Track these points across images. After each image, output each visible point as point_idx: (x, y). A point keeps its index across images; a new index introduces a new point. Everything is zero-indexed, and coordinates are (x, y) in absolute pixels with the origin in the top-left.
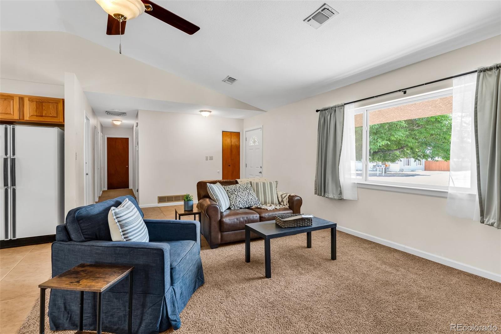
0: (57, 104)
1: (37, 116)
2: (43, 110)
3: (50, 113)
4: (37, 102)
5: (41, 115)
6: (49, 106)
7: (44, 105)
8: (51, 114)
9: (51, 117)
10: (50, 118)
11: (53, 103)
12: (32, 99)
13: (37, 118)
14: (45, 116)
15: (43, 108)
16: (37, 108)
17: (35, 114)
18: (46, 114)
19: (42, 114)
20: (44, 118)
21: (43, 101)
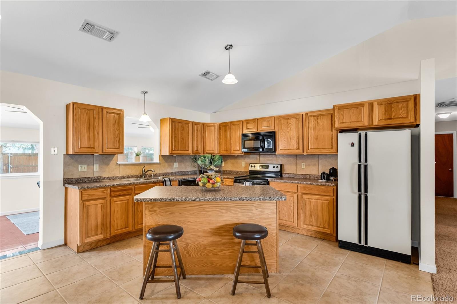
0: (407, 102)
1: (385, 119)
2: (391, 112)
3: (399, 113)
4: (385, 104)
5: (390, 118)
6: (399, 106)
7: (393, 106)
8: (400, 115)
9: (401, 118)
10: (399, 119)
11: (403, 102)
12: (380, 103)
13: (386, 121)
14: (394, 118)
15: (391, 110)
16: (386, 111)
17: (384, 118)
18: (395, 116)
19: (391, 116)
20: (393, 120)
21: (392, 102)
